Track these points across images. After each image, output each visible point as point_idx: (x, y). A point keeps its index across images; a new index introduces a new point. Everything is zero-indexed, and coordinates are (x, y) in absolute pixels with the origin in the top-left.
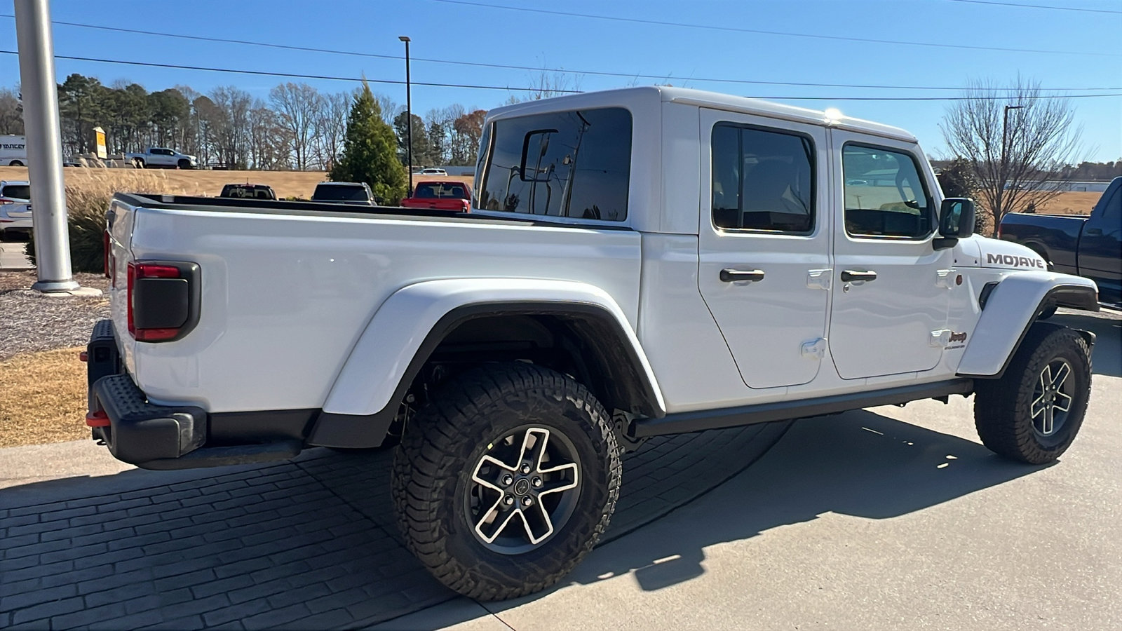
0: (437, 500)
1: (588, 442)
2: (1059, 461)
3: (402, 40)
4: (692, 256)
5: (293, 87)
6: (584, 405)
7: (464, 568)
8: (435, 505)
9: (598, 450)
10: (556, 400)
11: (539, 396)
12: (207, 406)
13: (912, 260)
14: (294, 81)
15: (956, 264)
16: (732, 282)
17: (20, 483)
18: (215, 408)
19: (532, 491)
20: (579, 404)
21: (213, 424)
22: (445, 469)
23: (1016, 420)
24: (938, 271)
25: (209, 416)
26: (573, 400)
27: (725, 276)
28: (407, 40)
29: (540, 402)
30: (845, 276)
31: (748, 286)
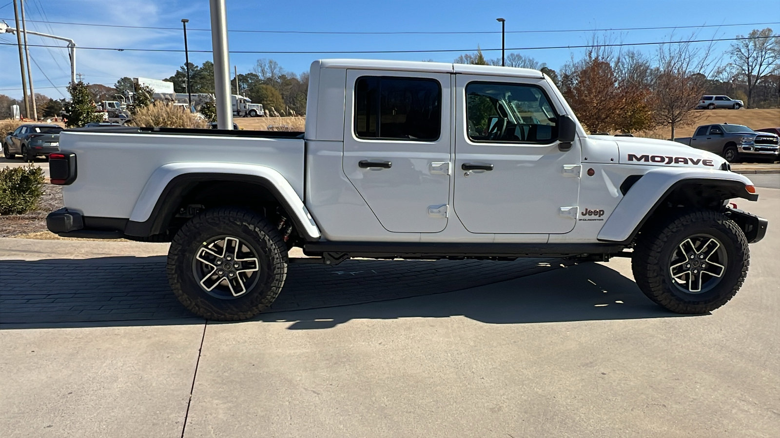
0: (174, 265)
1: (259, 248)
2: (711, 314)
3: (499, 21)
4: (339, 153)
5: (469, 57)
6: (255, 228)
7: (192, 300)
8: (174, 267)
9: (265, 252)
10: (237, 224)
11: (227, 222)
12: (83, 214)
13: (536, 158)
14: (468, 53)
15: (586, 161)
16: (369, 168)
17: (109, 256)
18: (86, 215)
19: (233, 269)
20: (251, 227)
21: (86, 222)
22: (177, 250)
23: (648, 276)
24: (564, 165)
25: (83, 217)
26: (247, 225)
27: (363, 164)
28: (503, 21)
29: (227, 224)
30: (464, 167)
31: (381, 171)
